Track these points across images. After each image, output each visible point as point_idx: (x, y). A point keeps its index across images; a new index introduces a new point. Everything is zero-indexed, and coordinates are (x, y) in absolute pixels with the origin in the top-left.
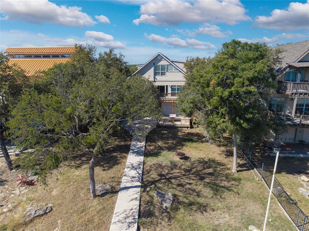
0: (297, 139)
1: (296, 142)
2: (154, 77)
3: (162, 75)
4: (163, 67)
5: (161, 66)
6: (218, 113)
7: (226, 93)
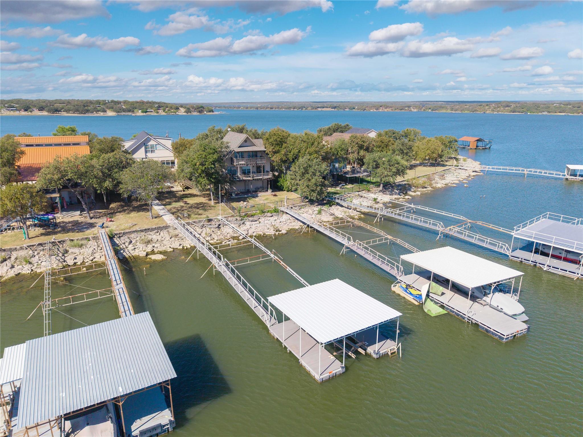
0: (246, 189)
1: (246, 191)
2: (146, 155)
3: (151, 152)
4: (152, 146)
5: (151, 145)
6: (201, 177)
7: (204, 168)
